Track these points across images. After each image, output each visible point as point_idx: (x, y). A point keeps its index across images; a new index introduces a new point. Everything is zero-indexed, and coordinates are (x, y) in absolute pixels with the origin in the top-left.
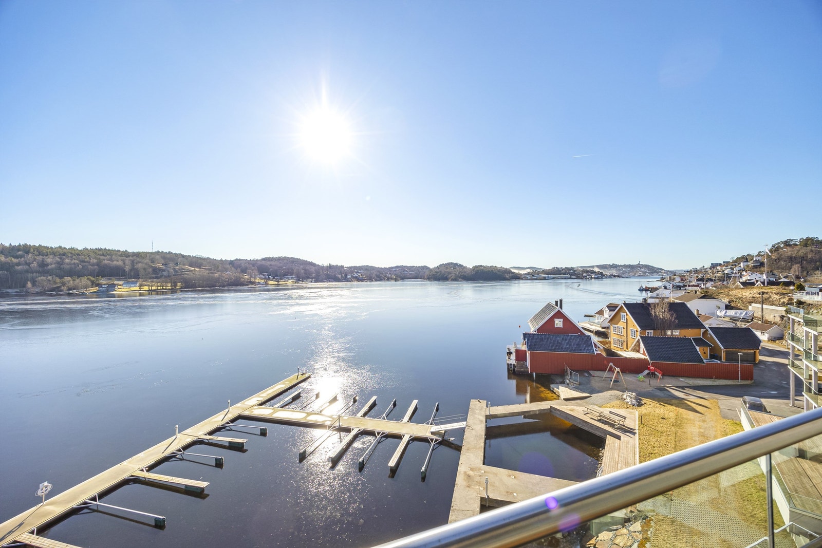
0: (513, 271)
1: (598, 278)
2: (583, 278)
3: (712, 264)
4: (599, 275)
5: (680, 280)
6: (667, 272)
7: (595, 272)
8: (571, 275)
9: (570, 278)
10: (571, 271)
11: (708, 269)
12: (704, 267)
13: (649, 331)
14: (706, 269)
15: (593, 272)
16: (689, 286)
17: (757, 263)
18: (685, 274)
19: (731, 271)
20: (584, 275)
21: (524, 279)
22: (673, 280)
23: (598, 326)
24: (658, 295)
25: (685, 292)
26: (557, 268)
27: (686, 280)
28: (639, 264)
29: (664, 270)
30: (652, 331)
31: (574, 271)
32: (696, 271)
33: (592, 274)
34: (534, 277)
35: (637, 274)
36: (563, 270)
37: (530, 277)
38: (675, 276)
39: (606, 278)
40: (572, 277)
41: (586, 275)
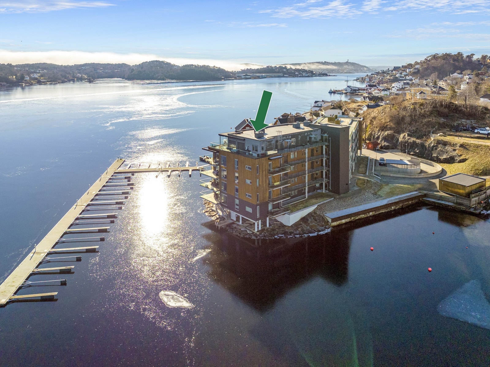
1: (308, 76)
2: (296, 76)
3: (394, 67)
4: (309, 74)
7: (306, 71)
8: (285, 73)
9: (283, 77)
10: (285, 70)
12: (389, 69)
14: (389, 71)
15: (304, 71)
17: (416, 70)
19: (400, 75)
20: (296, 73)
26: (271, 67)
31: (287, 70)
33: (303, 73)
34: (247, 77)
35: (344, 71)
36: (276, 69)
37: (244, 77)
38: (366, 77)
39: (316, 76)
40: (285, 75)
41: (298, 74)
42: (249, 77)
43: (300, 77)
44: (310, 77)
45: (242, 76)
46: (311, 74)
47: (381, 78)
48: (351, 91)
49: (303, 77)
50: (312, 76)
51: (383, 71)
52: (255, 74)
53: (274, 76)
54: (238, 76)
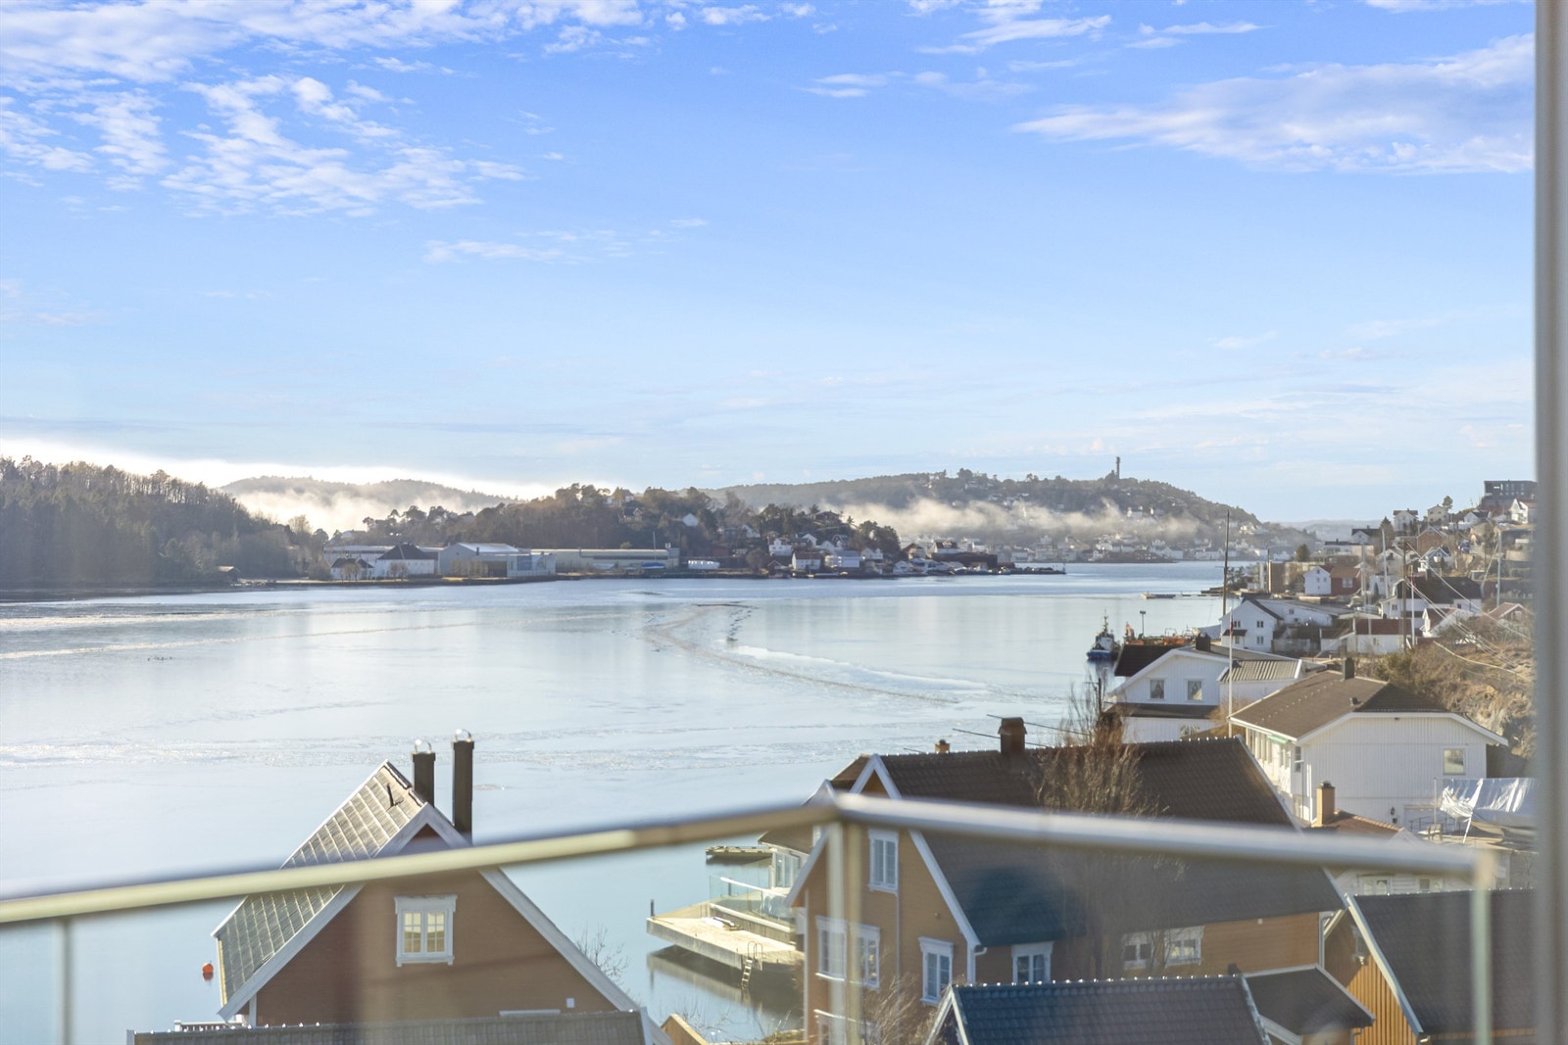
0: (255, 505)
1: (861, 573)
2: (772, 569)
3: (1489, 486)
4: (867, 554)
5: (1327, 588)
6: (1269, 535)
7: (845, 530)
8: (695, 544)
9: (683, 573)
10: (690, 521)
11: (1473, 518)
12: (1448, 501)
13: (1029, 950)
14: (1461, 516)
15: (832, 529)
16: (1363, 627)
18: (1357, 551)
20: (777, 547)
21: (336, 572)
22: (1292, 587)
23: (776, 934)
24: (1158, 692)
25: (1305, 671)
26: (588, 491)
27: (1357, 585)
28: (1113, 477)
29: (1252, 519)
30: (1046, 950)
31: (711, 519)
32: (1410, 531)
33: (827, 545)
34: (415, 566)
35: (1099, 547)
36: (629, 513)
37: (387, 564)
38: (1305, 566)
39: (917, 574)
40: (691, 563)
41: (786, 549)
42: (426, 567)
43: (802, 575)
44: (874, 576)
45: (371, 559)
46: (879, 555)
47: (1432, 563)
48: (1277, 634)
49: (825, 573)
50: (889, 575)
51: (1409, 519)
52: (473, 548)
53: (610, 565)
54: (339, 563)
